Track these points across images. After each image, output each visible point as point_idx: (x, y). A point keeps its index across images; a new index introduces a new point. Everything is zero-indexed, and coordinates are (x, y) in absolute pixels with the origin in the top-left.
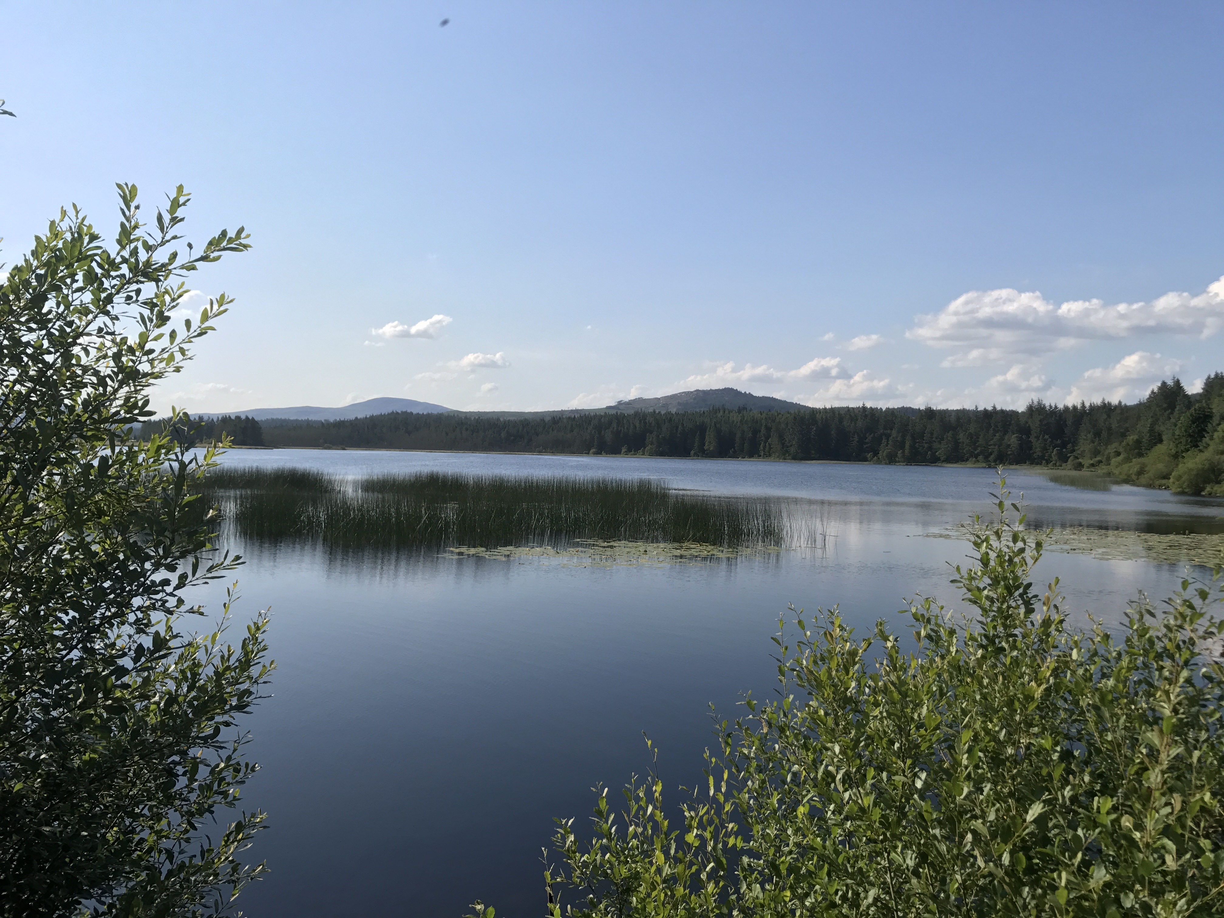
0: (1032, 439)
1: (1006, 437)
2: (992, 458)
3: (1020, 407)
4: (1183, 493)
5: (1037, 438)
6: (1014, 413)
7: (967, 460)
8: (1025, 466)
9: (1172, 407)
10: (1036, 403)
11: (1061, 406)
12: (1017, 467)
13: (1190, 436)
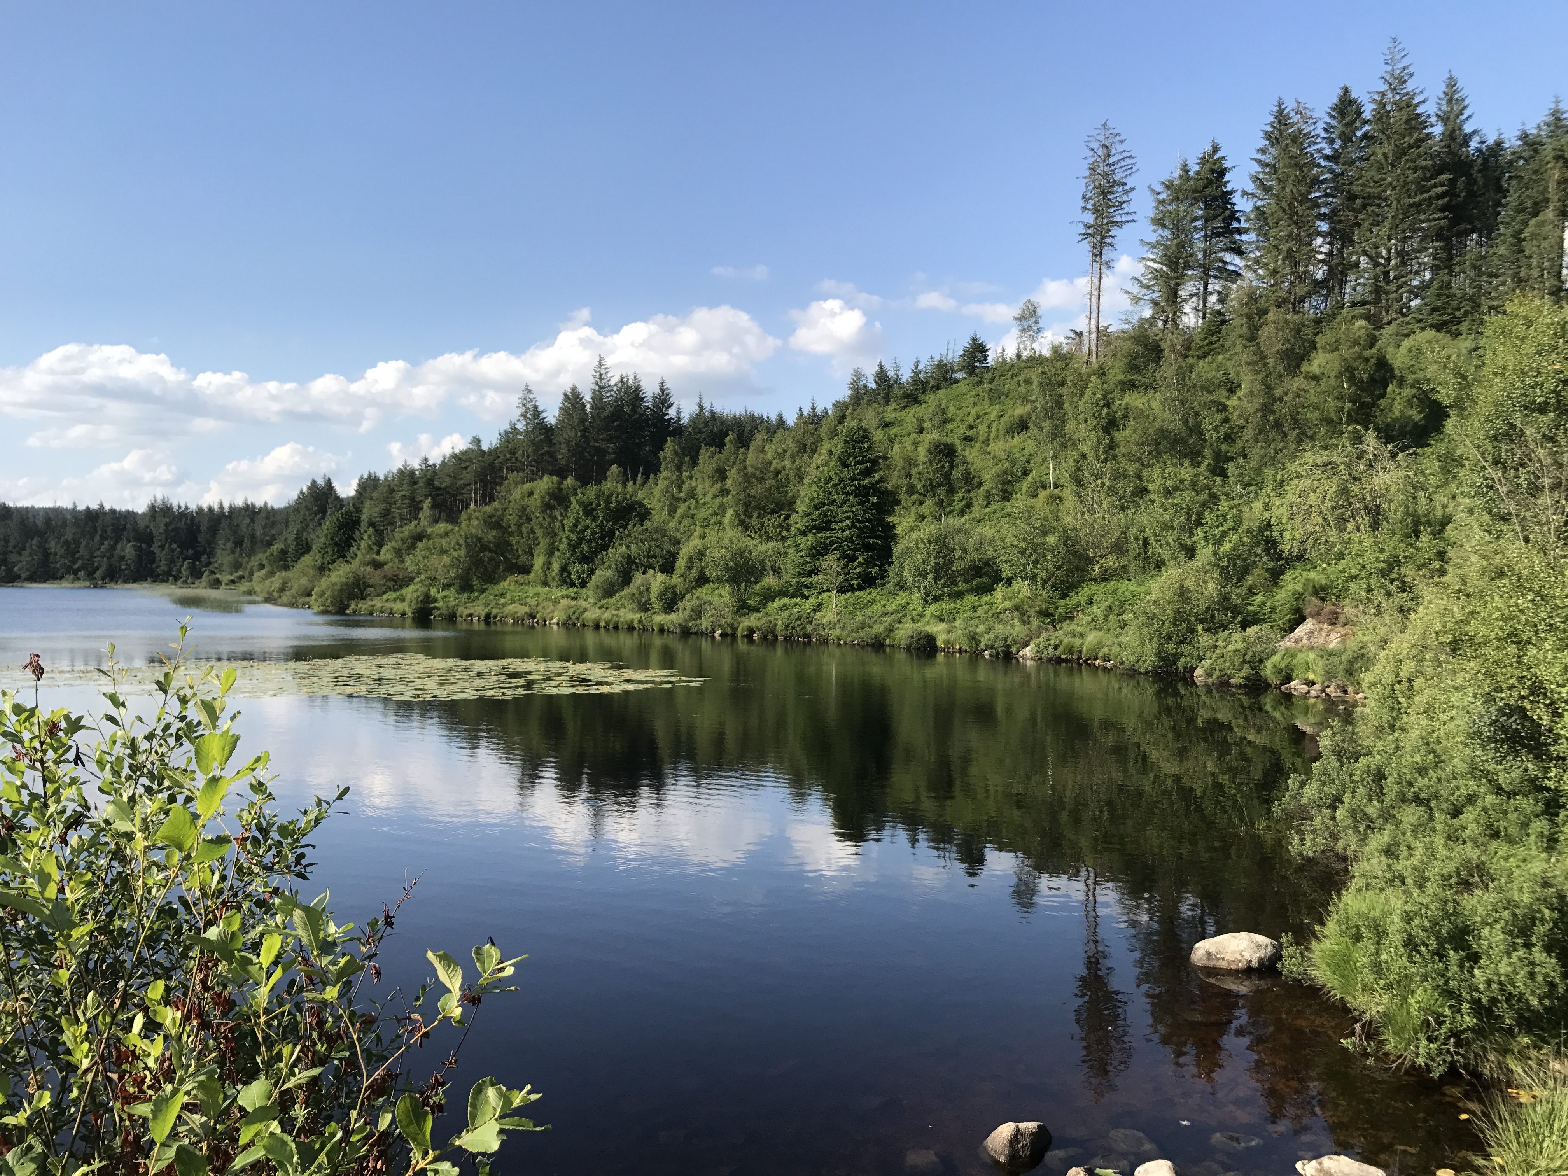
0: (155, 548)
1: (119, 546)
2: (98, 574)
3: (141, 507)
4: (325, 612)
5: (162, 547)
6: (130, 515)
7: (62, 577)
8: (146, 585)
9: (323, 511)
10: (159, 501)
11: (193, 507)
12: (135, 586)
13: (336, 544)
